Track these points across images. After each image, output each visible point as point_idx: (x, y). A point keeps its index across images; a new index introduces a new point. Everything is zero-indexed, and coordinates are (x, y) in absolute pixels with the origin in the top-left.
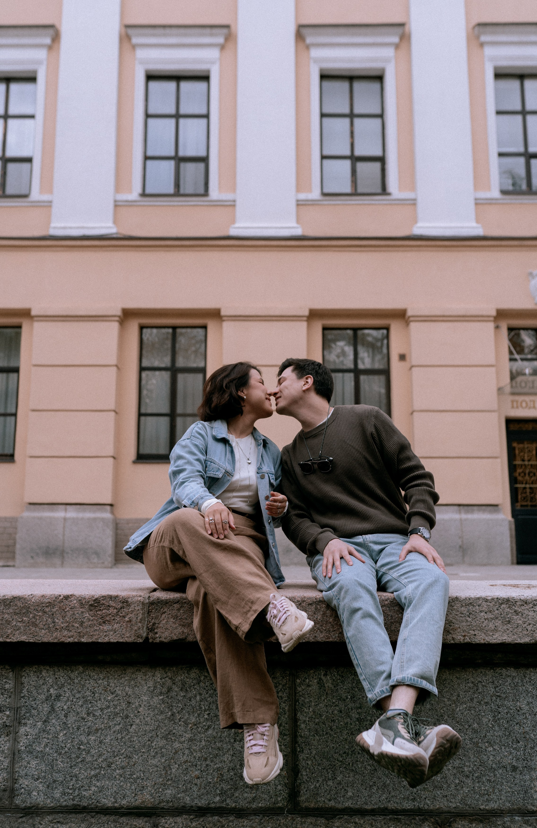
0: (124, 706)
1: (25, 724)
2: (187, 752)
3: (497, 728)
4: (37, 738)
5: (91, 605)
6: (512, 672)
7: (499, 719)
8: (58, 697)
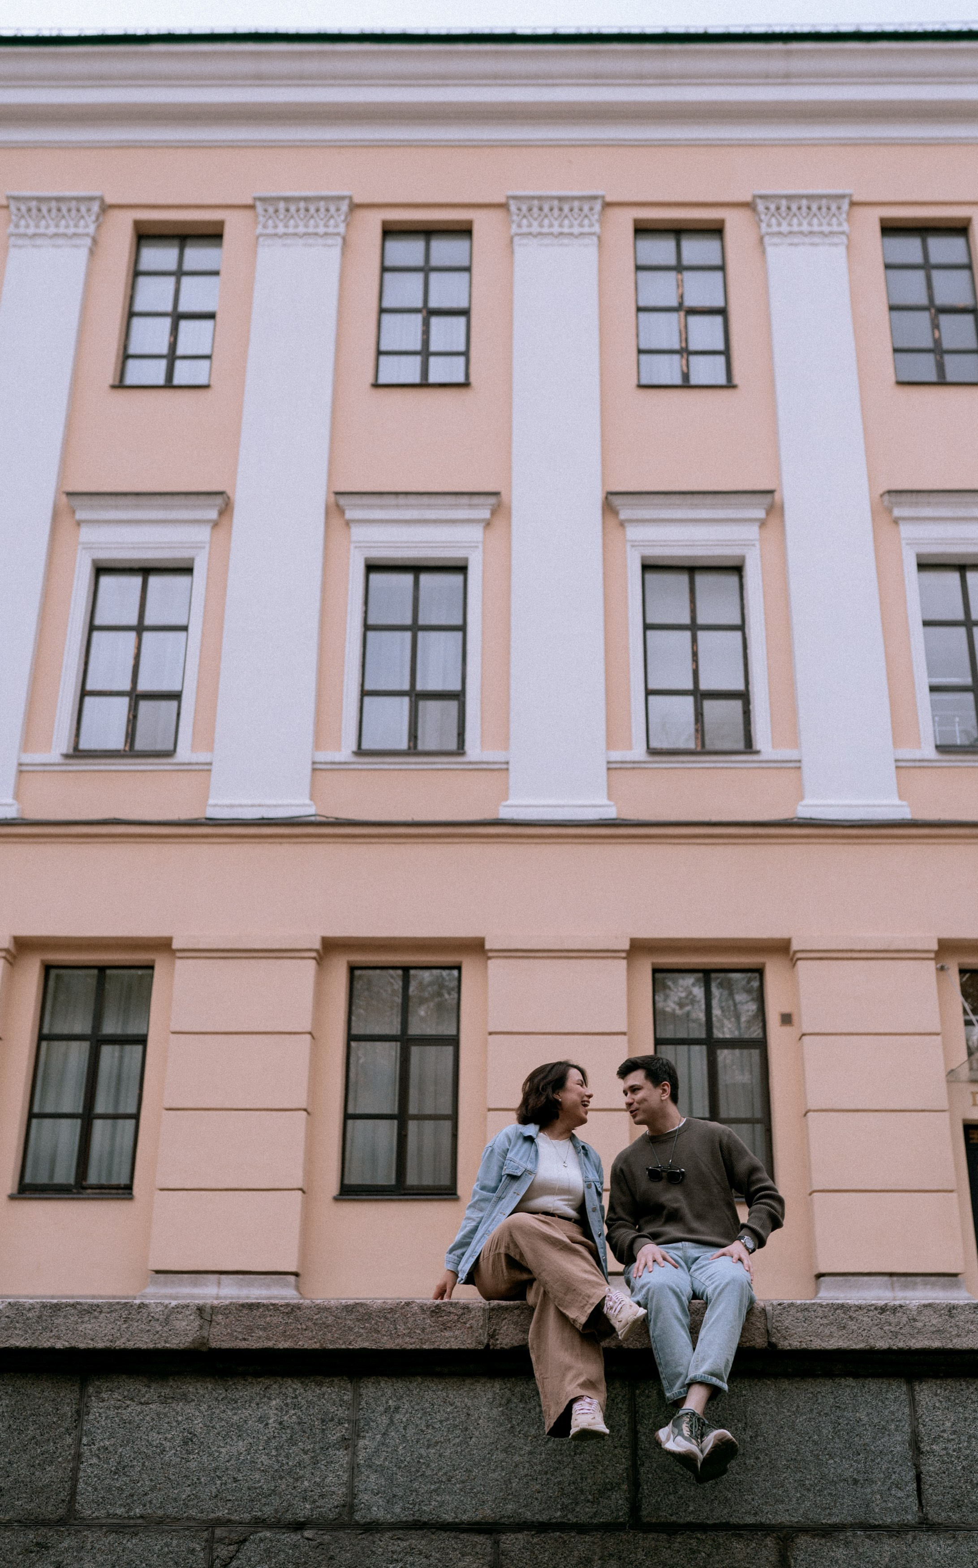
0: (463, 1417)
1: (364, 1437)
2: (527, 1465)
3: (837, 1440)
4: (377, 1451)
5: (432, 1311)
6: (851, 1382)
7: (839, 1431)
8: (397, 1409)
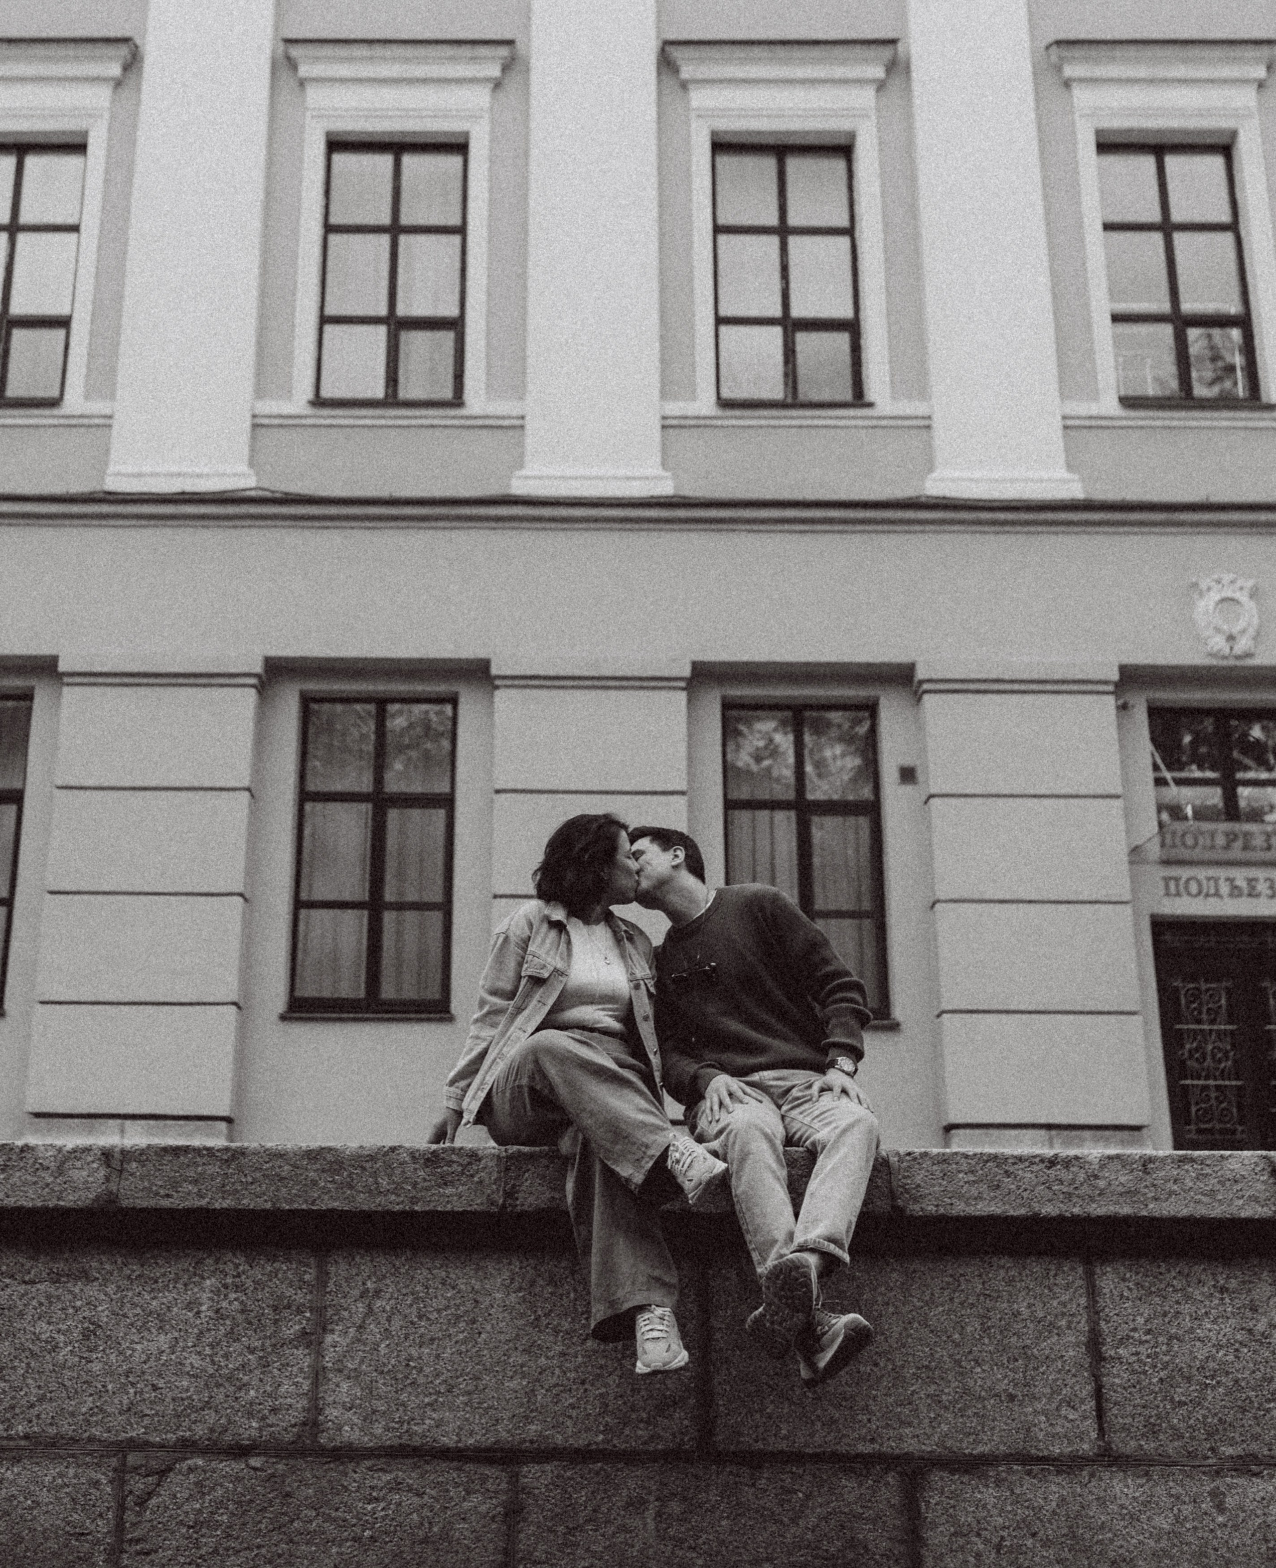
0: (469, 1305)
1: (332, 1331)
2: (557, 1371)
3: (986, 1341)
4: (349, 1352)
5: (428, 1160)
6: (1006, 1261)
7: (989, 1328)
8: (378, 1293)
